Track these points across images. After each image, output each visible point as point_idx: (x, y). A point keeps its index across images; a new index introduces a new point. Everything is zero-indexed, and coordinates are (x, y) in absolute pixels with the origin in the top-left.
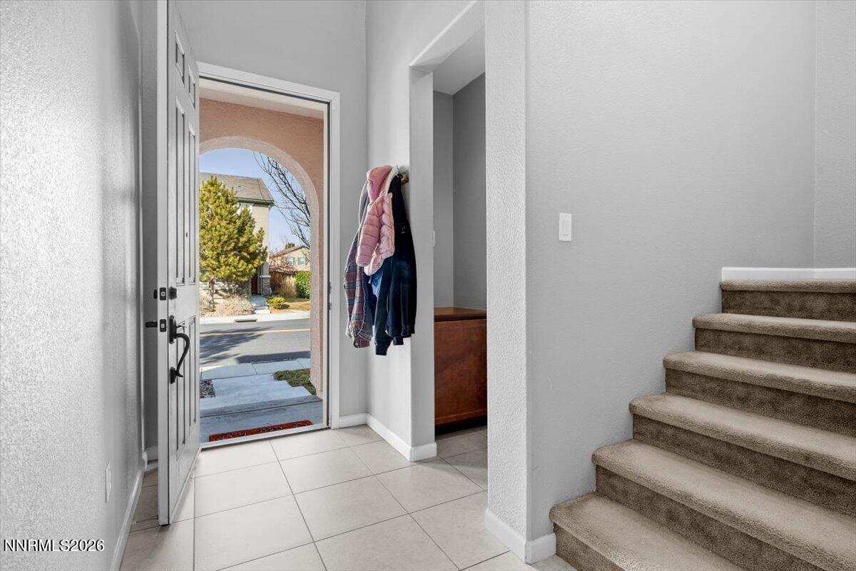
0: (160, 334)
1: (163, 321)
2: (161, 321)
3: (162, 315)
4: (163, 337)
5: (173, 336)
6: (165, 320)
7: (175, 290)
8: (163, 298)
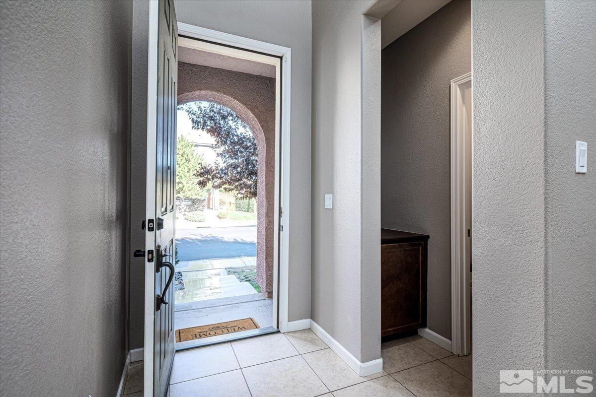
0: (148, 264)
1: (151, 252)
2: (149, 251)
3: (150, 245)
4: (150, 267)
5: (159, 265)
6: (152, 251)
7: (162, 220)
8: (151, 229)
